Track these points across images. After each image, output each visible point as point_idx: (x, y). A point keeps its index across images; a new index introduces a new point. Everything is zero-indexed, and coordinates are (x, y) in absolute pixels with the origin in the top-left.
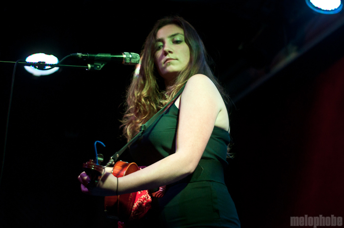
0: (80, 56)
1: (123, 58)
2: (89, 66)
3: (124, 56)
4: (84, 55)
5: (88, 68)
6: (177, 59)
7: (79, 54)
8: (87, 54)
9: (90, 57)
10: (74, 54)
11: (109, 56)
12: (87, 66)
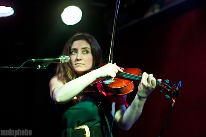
0: (34, 61)
1: (59, 60)
2: (39, 66)
3: (60, 59)
4: (36, 60)
5: (38, 68)
6: (84, 64)
7: (33, 60)
8: (38, 59)
9: (40, 61)
10: (30, 60)
11: (52, 59)
12: (38, 66)
